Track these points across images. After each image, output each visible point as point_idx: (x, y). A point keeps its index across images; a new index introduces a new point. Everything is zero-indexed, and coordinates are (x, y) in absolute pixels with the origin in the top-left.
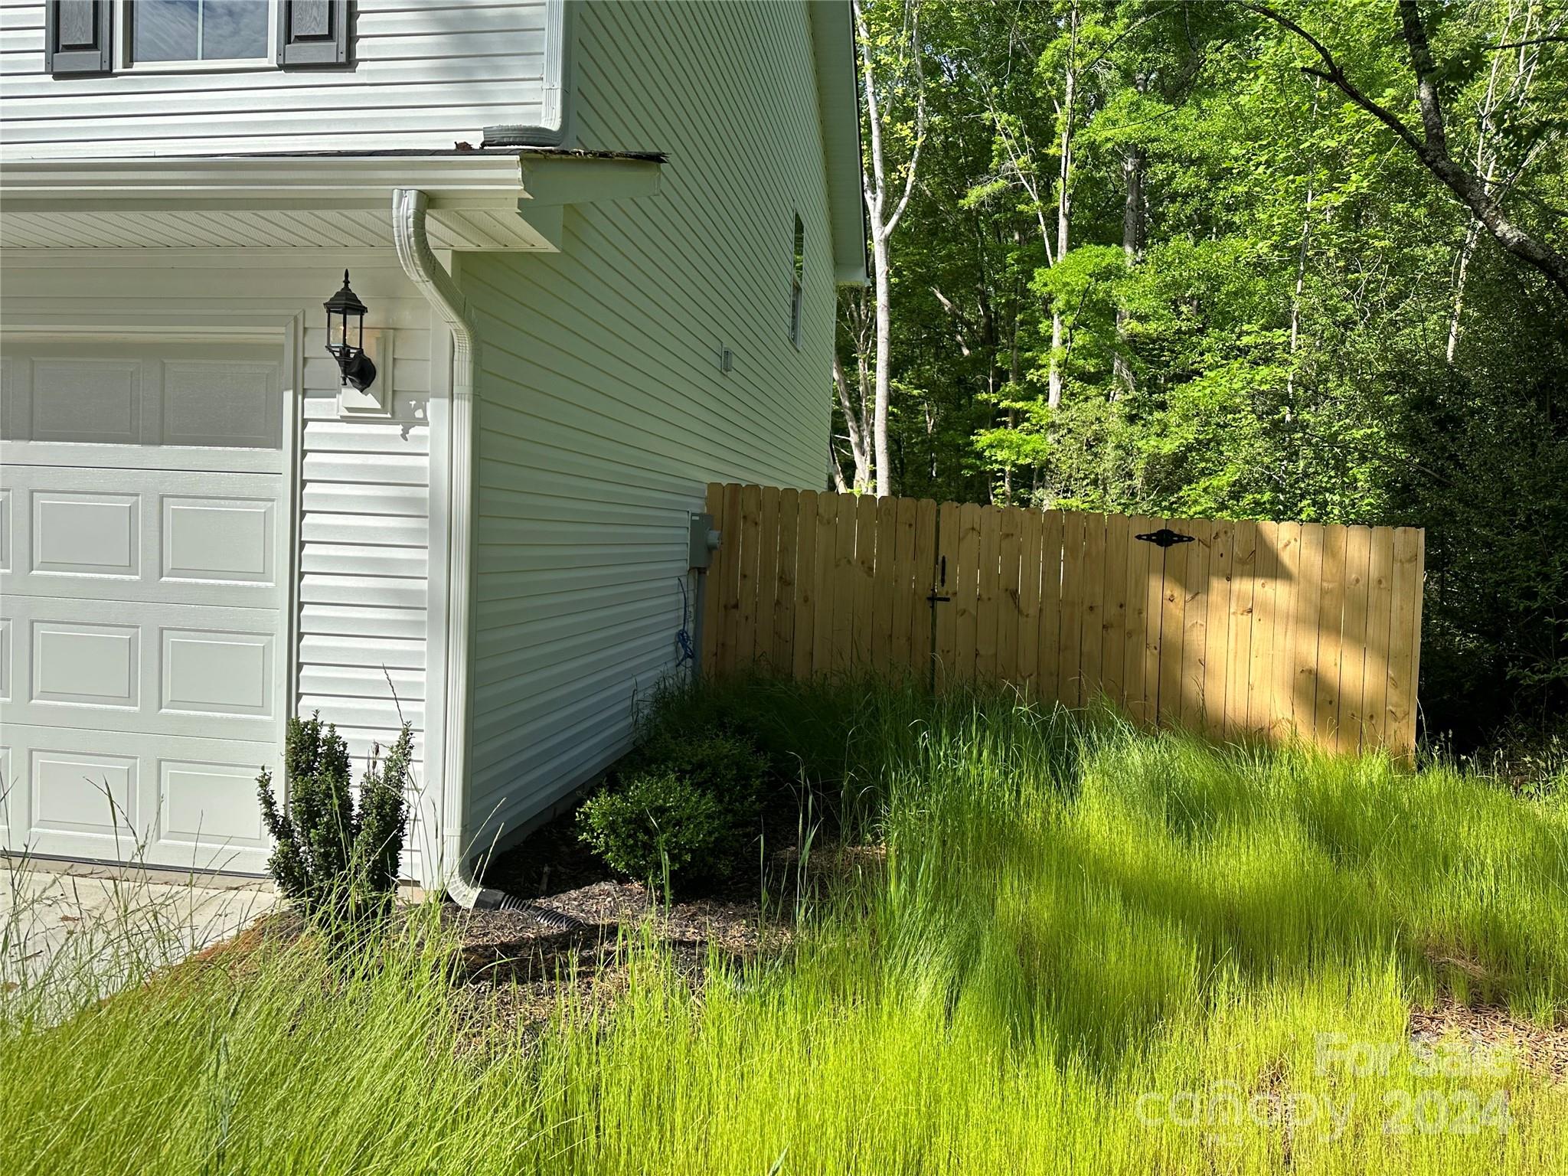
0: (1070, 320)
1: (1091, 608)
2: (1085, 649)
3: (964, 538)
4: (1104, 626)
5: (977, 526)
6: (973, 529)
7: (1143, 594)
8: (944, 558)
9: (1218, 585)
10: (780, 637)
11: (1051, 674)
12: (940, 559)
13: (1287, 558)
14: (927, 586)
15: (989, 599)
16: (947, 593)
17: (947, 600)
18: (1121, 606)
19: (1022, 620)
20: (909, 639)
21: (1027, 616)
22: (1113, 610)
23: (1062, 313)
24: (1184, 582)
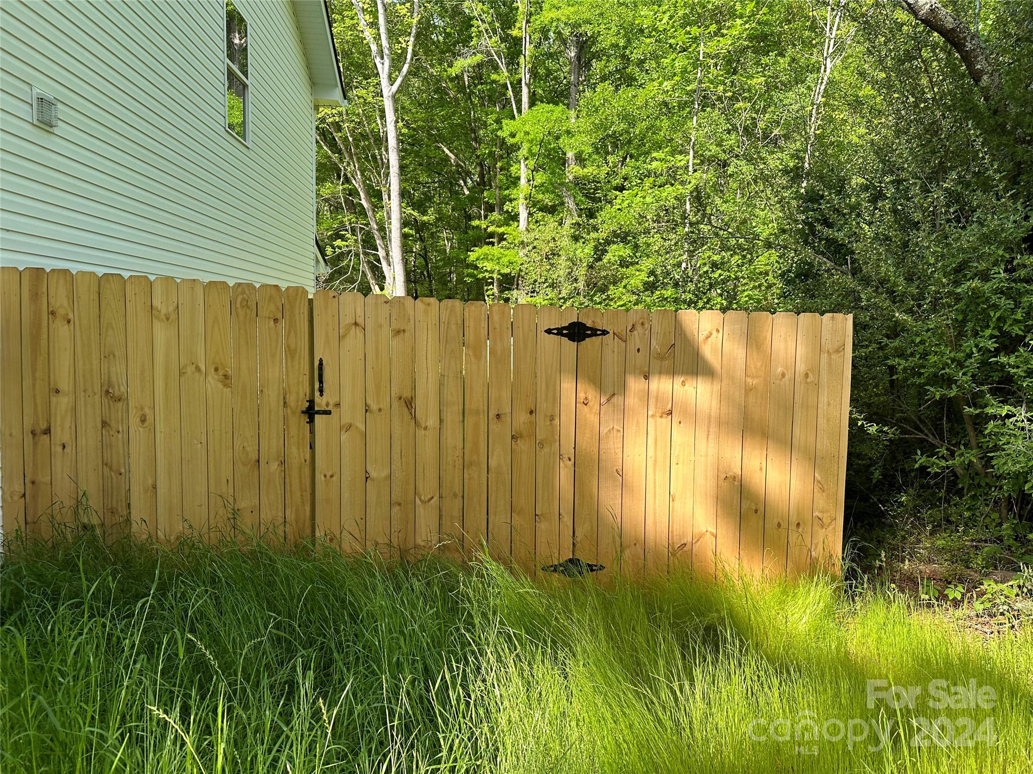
0: (532, 163)
1: (498, 416)
2: (493, 463)
3: (344, 337)
4: (513, 437)
5: (360, 321)
6: (356, 324)
7: (555, 398)
8: (321, 360)
9: (635, 384)
10: (111, 469)
11: (455, 495)
12: (317, 363)
13: (708, 352)
14: (302, 395)
15: (380, 410)
16: (327, 405)
17: (328, 413)
18: (531, 412)
19: (421, 433)
20: (283, 463)
21: (426, 428)
22: (522, 418)
23: (526, 159)
24: (598, 383)
